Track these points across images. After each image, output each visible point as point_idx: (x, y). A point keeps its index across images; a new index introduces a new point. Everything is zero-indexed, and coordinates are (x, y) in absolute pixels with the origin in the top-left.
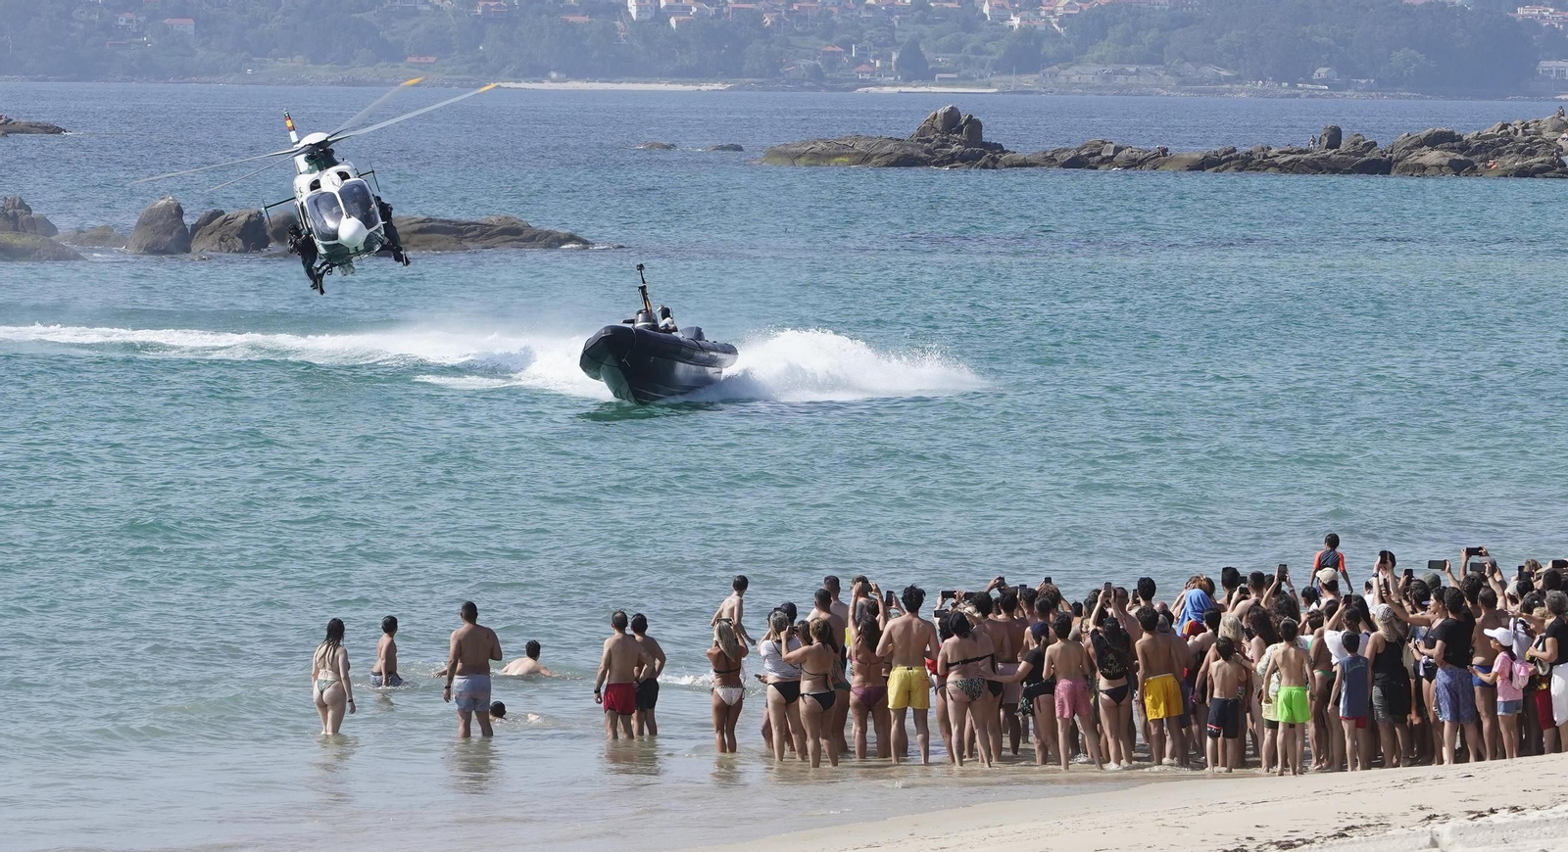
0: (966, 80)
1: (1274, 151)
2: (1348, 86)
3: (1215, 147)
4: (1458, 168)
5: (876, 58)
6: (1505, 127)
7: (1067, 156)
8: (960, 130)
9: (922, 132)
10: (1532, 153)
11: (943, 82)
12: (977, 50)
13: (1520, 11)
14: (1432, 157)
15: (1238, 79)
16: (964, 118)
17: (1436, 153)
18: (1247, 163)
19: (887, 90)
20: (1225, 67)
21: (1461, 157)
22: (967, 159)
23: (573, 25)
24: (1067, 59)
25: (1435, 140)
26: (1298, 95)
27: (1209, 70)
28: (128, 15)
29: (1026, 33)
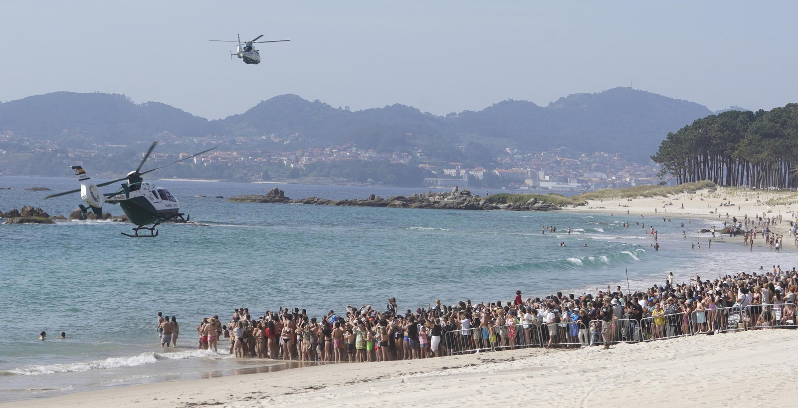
0: (280, 180)
1: (358, 200)
2: (376, 183)
3: (343, 199)
4: (404, 206)
5: (257, 174)
6: (416, 195)
7: (305, 201)
8: (278, 194)
9: (269, 194)
10: (423, 202)
11: (273, 181)
12: (282, 173)
13: (420, 165)
14: (398, 202)
15: (348, 181)
16: (279, 191)
17: (399, 202)
18: (350, 203)
19: (259, 182)
20: (345, 178)
21: (405, 203)
22: (280, 201)
23: (180, 165)
24: (305, 175)
25: (398, 198)
26: (363, 186)
27: (341, 179)
28: (67, 160)
29: (295, 169)
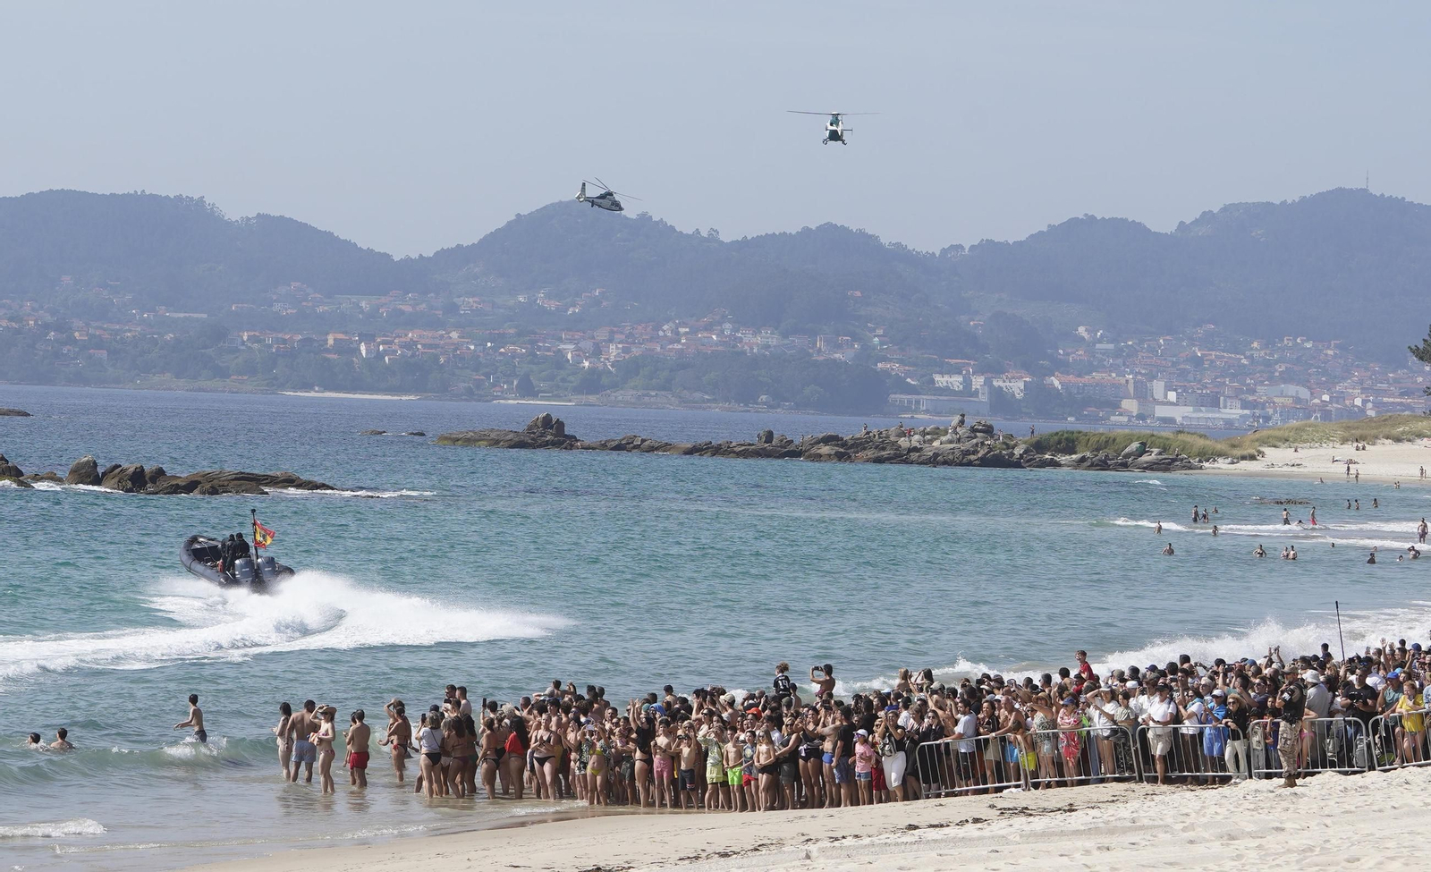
0: (557, 397)
1: (734, 444)
2: (779, 406)
4: (840, 457)
5: (504, 383)
6: (868, 433)
7: (614, 444)
8: (552, 428)
9: (530, 428)
10: (884, 449)
11: (543, 398)
12: (563, 380)
13: (879, 365)
14: (825, 450)
15: (715, 401)
16: (554, 421)
17: (828, 447)
18: (717, 451)
19: (511, 402)
20: (707, 393)
21: (842, 450)
22: (554, 444)
23: (327, 360)
24: (615, 386)
25: (827, 440)
26: (749, 411)
27: (698, 395)
28: (71, 348)
29: (592, 371)
